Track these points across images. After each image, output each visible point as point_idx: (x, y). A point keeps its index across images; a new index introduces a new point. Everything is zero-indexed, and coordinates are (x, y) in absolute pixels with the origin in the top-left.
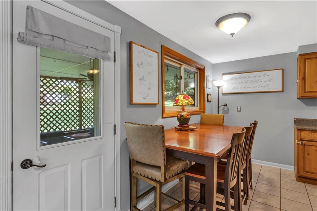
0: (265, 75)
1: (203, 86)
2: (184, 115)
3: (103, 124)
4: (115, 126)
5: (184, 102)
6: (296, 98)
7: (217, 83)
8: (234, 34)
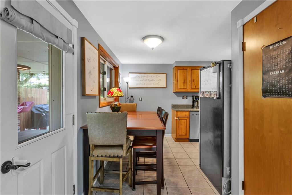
0: (157, 76)
1: (117, 81)
2: (118, 104)
3: (66, 115)
4: (73, 116)
5: (118, 94)
6: (173, 92)
7: (126, 79)
8: (154, 48)
